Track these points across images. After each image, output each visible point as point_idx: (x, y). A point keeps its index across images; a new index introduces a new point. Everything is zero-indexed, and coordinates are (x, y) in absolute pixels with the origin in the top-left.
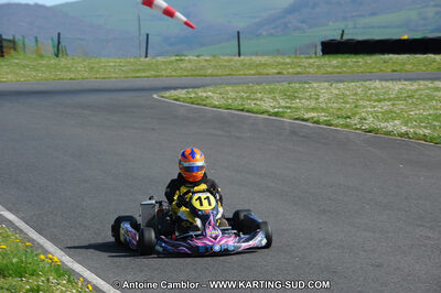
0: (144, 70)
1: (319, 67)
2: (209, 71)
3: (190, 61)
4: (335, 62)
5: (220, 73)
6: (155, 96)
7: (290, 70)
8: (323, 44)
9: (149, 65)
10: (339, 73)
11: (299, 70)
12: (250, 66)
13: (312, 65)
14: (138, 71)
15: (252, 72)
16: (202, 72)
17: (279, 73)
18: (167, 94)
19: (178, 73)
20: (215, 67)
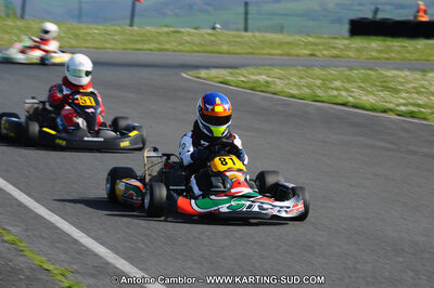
0: (143, 41)
1: (358, 50)
2: (225, 48)
3: (189, 34)
4: (374, 45)
5: (238, 50)
6: (185, 75)
7: (325, 52)
8: (351, 22)
9: (144, 35)
10: (388, 59)
11: (335, 52)
12: (272, 44)
13: (347, 47)
14: (136, 42)
15: (279, 52)
16: (216, 48)
17: (312, 55)
18: (203, 73)
19: (187, 47)
20: (229, 43)
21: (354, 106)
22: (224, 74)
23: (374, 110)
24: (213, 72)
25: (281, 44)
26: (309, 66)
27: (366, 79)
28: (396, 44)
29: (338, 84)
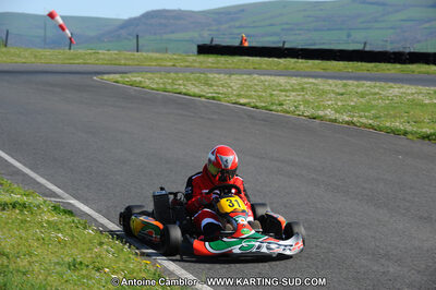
1: (200, 62)
2: (123, 62)
3: (104, 54)
4: (211, 59)
5: (130, 62)
6: (95, 78)
7: (182, 64)
8: (199, 46)
11: (187, 64)
12: (151, 59)
13: (195, 61)
14: (71, 59)
15: (154, 64)
16: (117, 62)
17: (173, 66)
18: (106, 77)
19: (101, 62)
20: (126, 59)
21: (185, 94)
22: (117, 77)
23: (194, 96)
24: (111, 76)
25: (157, 59)
26: (169, 73)
27: (197, 79)
28: (223, 59)
29: (181, 82)
